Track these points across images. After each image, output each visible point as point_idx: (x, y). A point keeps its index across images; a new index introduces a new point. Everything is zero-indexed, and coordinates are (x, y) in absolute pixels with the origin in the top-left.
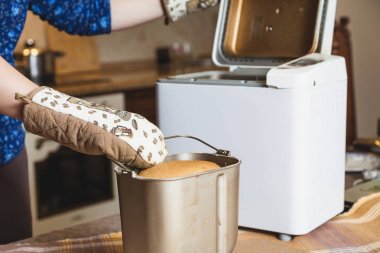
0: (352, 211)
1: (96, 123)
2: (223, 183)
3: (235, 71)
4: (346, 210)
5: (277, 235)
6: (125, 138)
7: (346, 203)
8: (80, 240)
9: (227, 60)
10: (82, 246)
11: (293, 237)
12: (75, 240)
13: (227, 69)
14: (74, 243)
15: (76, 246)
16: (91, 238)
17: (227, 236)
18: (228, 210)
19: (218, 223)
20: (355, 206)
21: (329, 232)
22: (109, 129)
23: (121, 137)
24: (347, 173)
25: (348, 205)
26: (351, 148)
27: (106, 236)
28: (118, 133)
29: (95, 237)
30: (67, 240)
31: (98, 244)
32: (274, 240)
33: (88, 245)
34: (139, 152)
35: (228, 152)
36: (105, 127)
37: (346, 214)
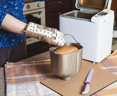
0: (113, 54)
1: (46, 36)
2: (78, 54)
3: (82, 10)
4: (112, 53)
5: (92, 62)
6: (54, 41)
7: (112, 51)
8: (37, 61)
9: (80, 7)
10: (38, 64)
11: (96, 63)
12: (36, 61)
13: (80, 10)
14: (36, 63)
15: (37, 64)
16: (40, 61)
17: (79, 67)
18: (79, 60)
19: (77, 64)
20: (114, 52)
21: (106, 61)
22: (50, 38)
23: (53, 40)
24: (113, 38)
25: (112, 52)
26: (115, 28)
27: (44, 60)
28: (52, 39)
29: (41, 61)
30: (34, 62)
31: (43, 63)
32: (91, 63)
33: (40, 64)
34: (58, 43)
35: (80, 44)
36: (49, 37)
37: (111, 54)
